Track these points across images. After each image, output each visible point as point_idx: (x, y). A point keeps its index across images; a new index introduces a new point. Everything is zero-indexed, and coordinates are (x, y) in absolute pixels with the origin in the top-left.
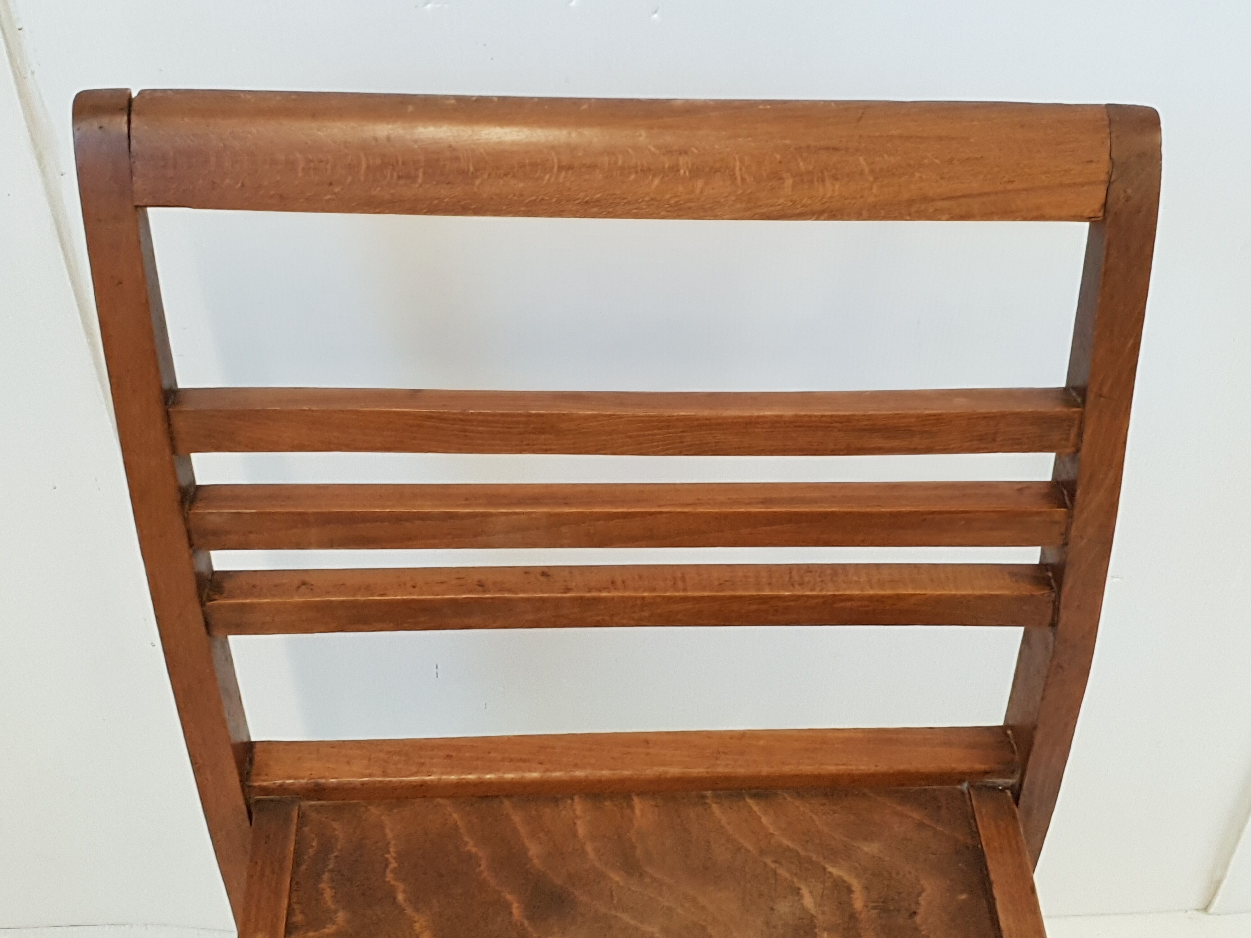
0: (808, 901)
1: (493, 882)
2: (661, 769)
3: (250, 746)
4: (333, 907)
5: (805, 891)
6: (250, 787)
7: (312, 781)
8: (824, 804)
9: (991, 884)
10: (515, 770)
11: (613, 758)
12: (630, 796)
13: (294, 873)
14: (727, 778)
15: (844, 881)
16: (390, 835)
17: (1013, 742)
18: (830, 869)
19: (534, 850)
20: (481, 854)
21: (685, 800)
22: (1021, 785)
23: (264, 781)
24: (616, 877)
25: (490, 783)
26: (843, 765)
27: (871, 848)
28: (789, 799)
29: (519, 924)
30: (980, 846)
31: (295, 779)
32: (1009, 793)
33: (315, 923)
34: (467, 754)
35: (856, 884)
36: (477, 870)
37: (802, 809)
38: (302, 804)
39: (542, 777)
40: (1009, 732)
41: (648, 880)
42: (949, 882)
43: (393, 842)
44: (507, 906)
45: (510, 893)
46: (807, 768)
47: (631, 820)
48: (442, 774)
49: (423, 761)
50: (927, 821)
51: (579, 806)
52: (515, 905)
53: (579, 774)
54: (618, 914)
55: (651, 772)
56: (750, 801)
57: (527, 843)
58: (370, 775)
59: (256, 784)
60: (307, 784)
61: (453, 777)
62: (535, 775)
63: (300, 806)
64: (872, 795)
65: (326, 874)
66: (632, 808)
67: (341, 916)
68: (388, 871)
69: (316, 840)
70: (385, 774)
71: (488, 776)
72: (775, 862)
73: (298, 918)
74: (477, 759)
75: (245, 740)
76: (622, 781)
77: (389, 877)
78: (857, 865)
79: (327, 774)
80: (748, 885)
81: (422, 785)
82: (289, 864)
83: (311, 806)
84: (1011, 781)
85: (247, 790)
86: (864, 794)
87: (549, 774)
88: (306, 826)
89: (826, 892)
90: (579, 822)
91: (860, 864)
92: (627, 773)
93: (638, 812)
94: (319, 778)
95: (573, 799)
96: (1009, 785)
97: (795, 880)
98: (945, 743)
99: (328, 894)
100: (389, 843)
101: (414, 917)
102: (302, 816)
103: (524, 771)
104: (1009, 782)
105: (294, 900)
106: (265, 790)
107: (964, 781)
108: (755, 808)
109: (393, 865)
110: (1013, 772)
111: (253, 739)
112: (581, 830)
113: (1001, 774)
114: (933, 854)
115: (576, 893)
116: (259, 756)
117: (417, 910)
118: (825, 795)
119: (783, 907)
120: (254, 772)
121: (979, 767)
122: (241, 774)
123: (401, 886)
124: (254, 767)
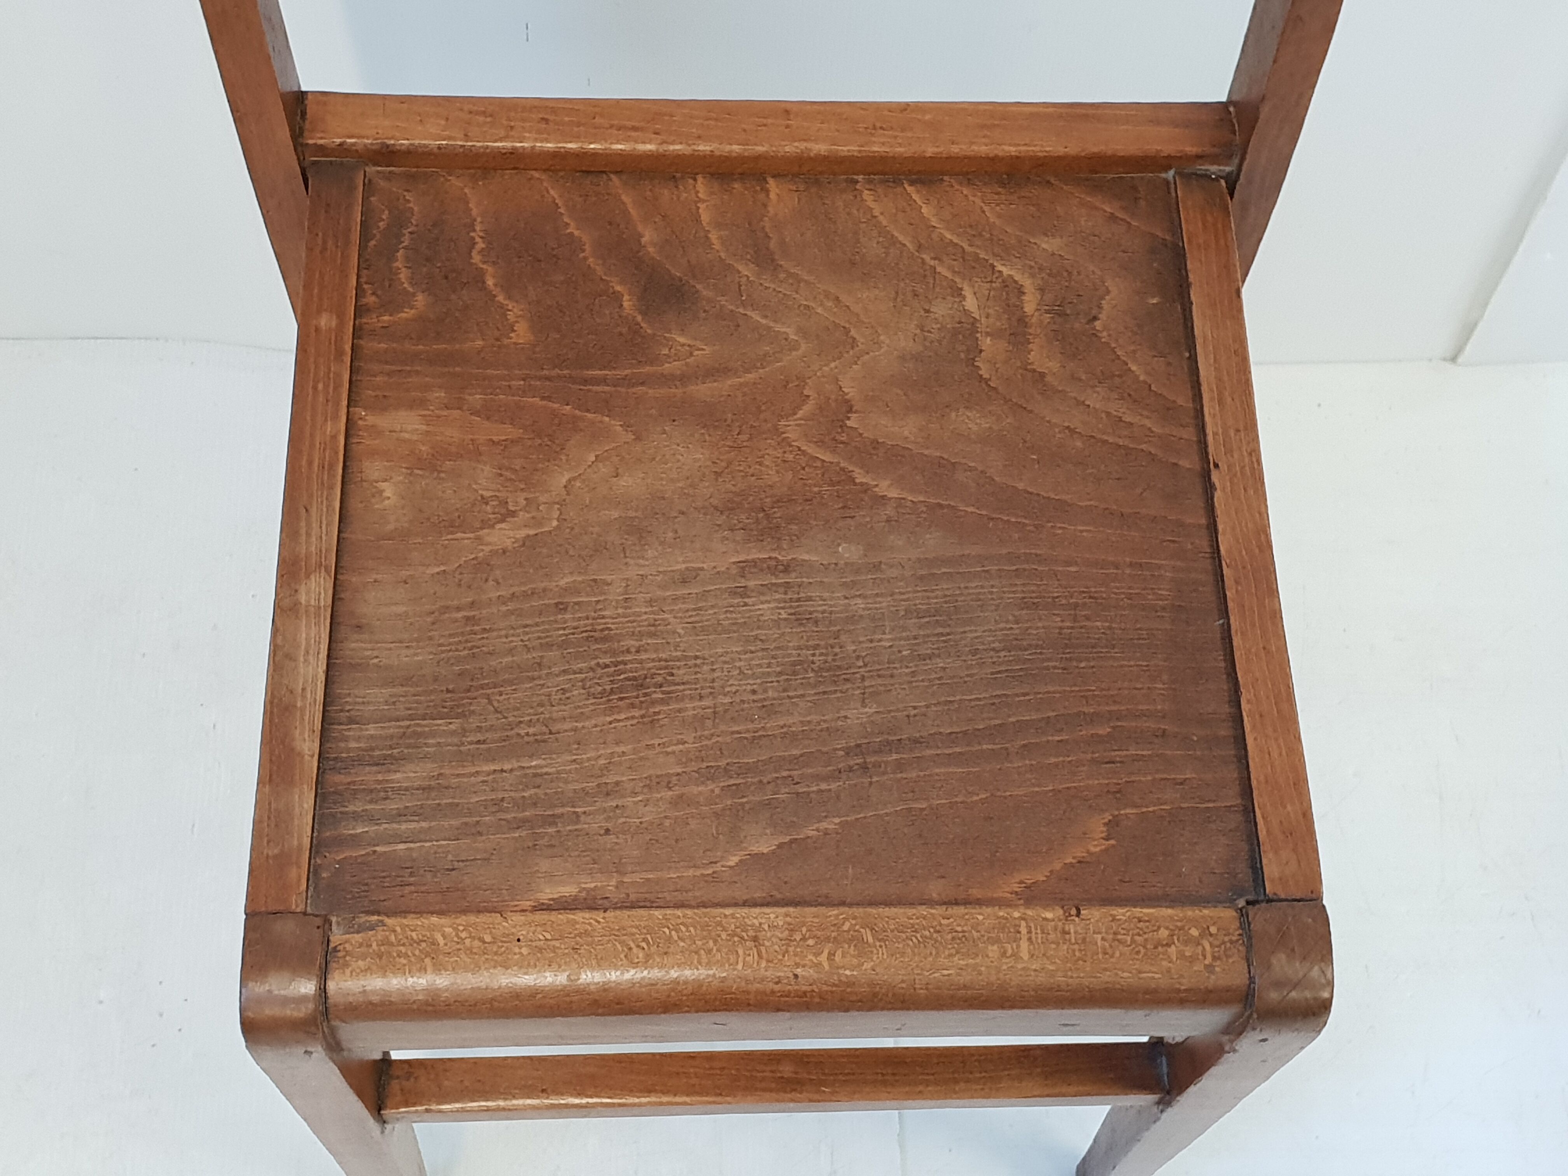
0: (971, 303)
1: (600, 270)
2: (803, 145)
3: (301, 97)
4: (411, 290)
5: (968, 292)
6: (302, 145)
7: (379, 141)
8: (998, 193)
9: (1189, 285)
10: (627, 139)
11: (745, 130)
12: (765, 179)
13: (362, 247)
14: (883, 159)
15: (1016, 282)
16: (475, 212)
17: (1235, 121)
18: (1000, 268)
19: (648, 236)
20: (585, 238)
21: (832, 185)
22: (1238, 175)
23: (321, 138)
24: (746, 270)
25: (595, 155)
26: (1025, 145)
27: (1049, 244)
28: (957, 187)
29: (630, 317)
30: (1181, 244)
31: (358, 138)
32: (1223, 182)
33: (390, 305)
34: (566, 119)
35: (1027, 283)
36: (582, 255)
37: (971, 198)
38: (367, 169)
39: (657, 150)
40: (1231, 109)
41: (782, 276)
42: (1139, 284)
43: (479, 219)
44: (617, 298)
45: (621, 283)
46: (982, 149)
47: (765, 206)
48: (536, 140)
49: (512, 124)
50: (1121, 214)
51: (701, 186)
52: (626, 297)
53: (704, 147)
54: (748, 313)
55: (790, 148)
56: (909, 189)
57: (640, 228)
58: (449, 138)
59: (311, 142)
60: (372, 144)
61: (549, 145)
62: (650, 147)
63: (365, 172)
64: (1057, 183)
65: (401, 251)
66: (767, 192)
67: (420, 297)
68: (474, 253)
69: (386, 212)
70: (467, 137)
71: (592, 146)
72: (935, 259)
73: (370, 299)
74: (579, 124)
75: (296, 89)
76: (757, 158)
77: (476, 258)
78: (1033, 264)
79: (398, 134)
80: (902, 285)
81: (513, 152)
82: (355, 237)
83: (378, 172)
84: (1228, 169)
85: (299, 149)
86: (1048, 182)
87: (665, 147)
88: (373, 196)
89: (992, 293)
90: (702, 206)
91: (1036, 263)
92: (760, 149)
93: (772, 196)
94: (386, 138)
95: (695, 180)
96: (1224, 174)
97: (957, 280)
98: (1151, 121)
99: (404, 275)
100: (475, 220)
101: (507, 305)
102: (369, 185)
103: (636, 142)
104: (1224, 170)
105: (363, 280)
106: (321, 150)
107: (1171, 168)
108: (915, 196)
109: (481, 245)
110: (1230, 157)
111: (303, 89)
112: (705, 217)
113: (1214, 159)
114: (1124, 252)
115: (699, 287)
116: (311, 108)
117: (509, 298)
118: (1003, 185)
119: (941, 309)
120: (307, 125)
121: (1191, 149)
122: (292, 130)
123: (489, 269)
124: (307, 122)
